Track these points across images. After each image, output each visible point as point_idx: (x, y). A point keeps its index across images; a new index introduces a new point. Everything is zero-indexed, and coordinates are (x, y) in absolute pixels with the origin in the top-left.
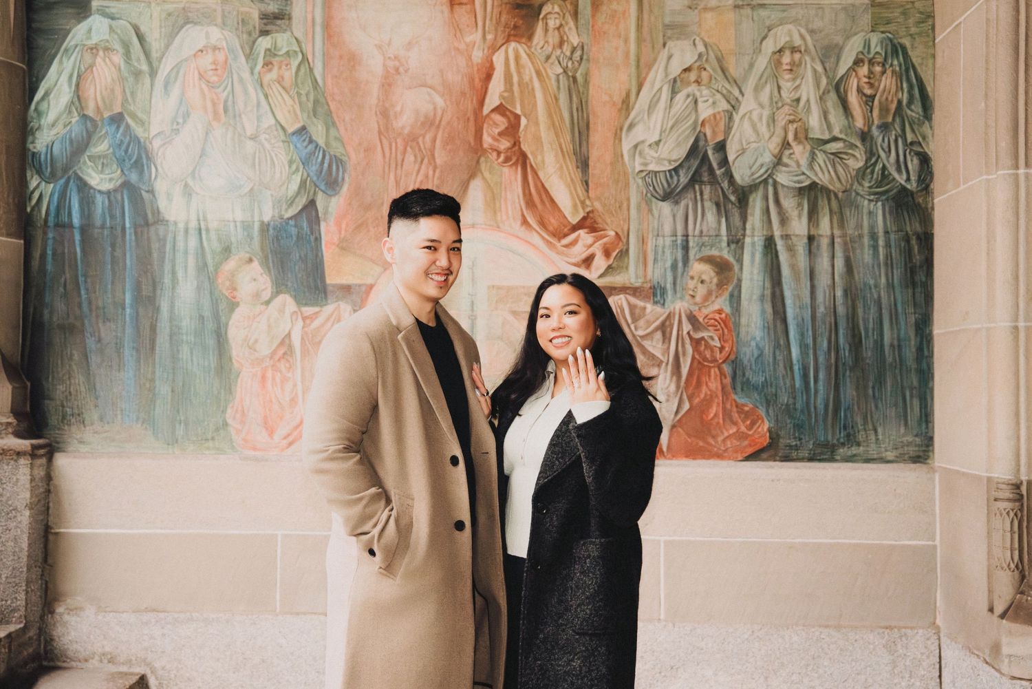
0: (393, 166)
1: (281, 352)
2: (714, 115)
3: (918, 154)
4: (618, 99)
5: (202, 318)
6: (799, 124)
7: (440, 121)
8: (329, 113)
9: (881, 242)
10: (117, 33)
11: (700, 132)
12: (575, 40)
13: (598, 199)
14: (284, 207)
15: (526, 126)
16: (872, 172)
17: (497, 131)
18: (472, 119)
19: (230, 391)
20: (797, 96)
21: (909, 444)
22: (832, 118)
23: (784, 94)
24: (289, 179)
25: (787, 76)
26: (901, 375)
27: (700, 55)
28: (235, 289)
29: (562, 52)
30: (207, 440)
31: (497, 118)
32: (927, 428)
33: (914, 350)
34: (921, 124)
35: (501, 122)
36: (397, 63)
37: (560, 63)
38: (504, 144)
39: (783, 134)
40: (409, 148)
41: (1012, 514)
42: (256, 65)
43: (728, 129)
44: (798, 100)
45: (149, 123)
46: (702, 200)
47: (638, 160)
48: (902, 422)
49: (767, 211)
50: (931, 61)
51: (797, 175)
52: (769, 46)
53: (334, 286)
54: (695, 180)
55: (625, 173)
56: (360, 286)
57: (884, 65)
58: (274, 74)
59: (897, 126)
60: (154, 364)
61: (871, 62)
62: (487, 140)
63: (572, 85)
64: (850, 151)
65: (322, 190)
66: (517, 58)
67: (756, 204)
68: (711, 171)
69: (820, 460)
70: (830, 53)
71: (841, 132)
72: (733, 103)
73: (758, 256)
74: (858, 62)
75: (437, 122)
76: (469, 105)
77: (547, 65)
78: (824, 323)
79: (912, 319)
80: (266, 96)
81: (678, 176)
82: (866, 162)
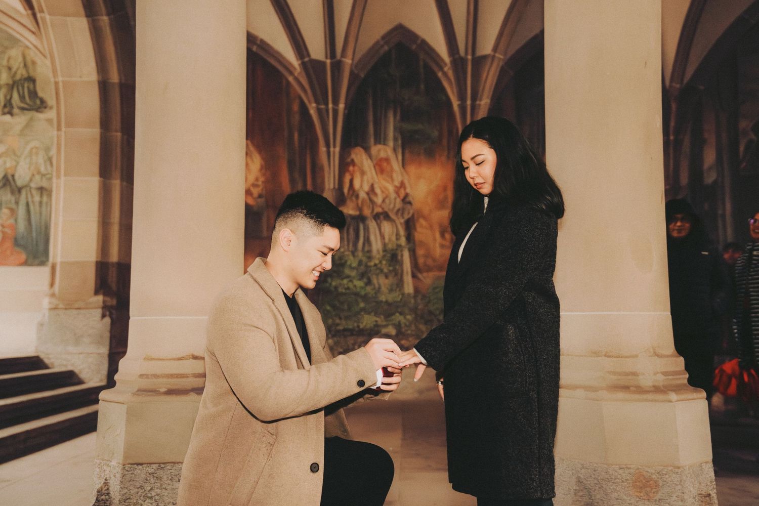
2: (12, 166)
11: (7, 171)
22: (48, 167)
25: (35, 155)
27: (7, 149)
39: (33, 172)
43: (15, 170)
46: (7, 191)
51: (37, 184)
52: (29, 147)
68: (10, 183)
71: (51, 172)
73: (24, 207)
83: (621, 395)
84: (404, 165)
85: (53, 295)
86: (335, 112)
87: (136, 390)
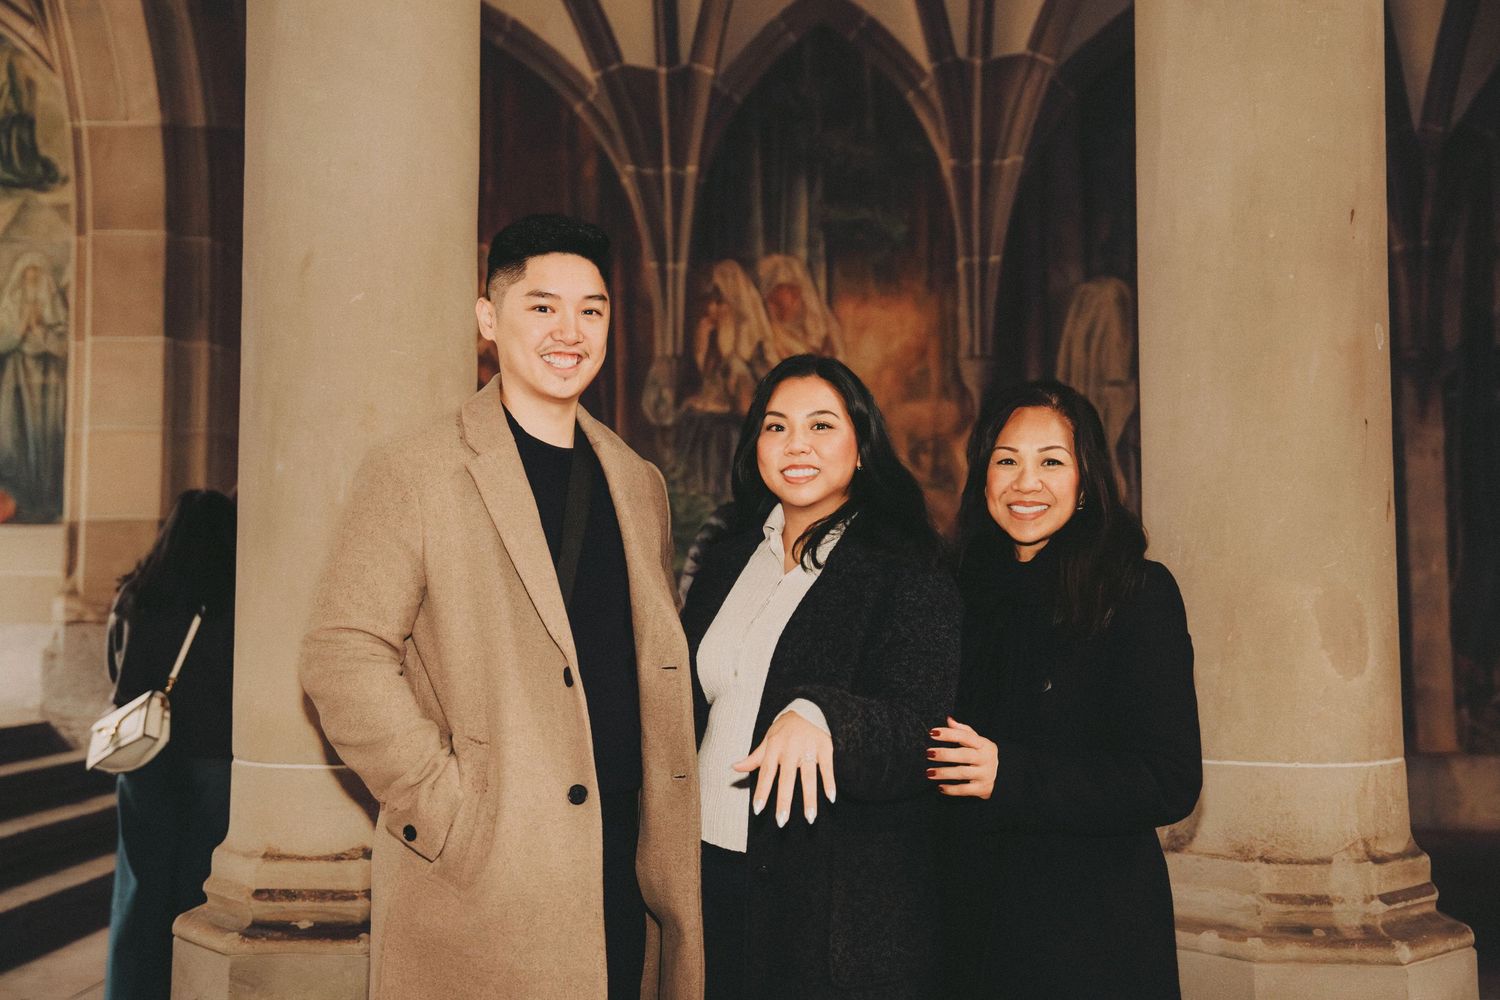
83: (1292, 950)
84: (831, 300)
85: (72, 593)
86: (678, 183)
87: (249, 923)
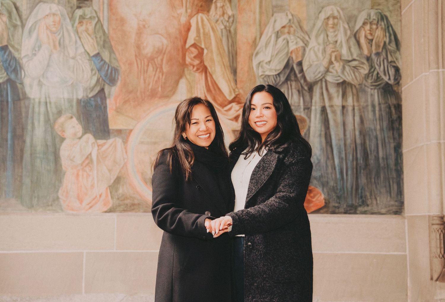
0: (142, 73)
1: (87, 162)
2: (297, 49)
3: (394, 67)
4: (251, 41)
5: (47, 145)
6: (337, 53)
7: (165, 51)
8: (111, 47)
9: (377, 109)
10: (5, 6)
11: (290, 56)
12: (230, 13)
13: (242, 88)
14: (89, 91)
15: (207, 54)
16: (372, 76)
17: (192, 56)
18: (181, 50)
19: (60, 181)
20: (336, 39)
21: (393, 206)
22: (353, 50)
23: (330, 38)
24: (91, 78)
25: (331, 30)
26: (388, 171)
27: (290, 20)
28: (64, 131)
29: (224, 18)
30: (48, 206)
31: (193, 49)
32: (401, 197)
33: (394, 160)
34: (395, 52)
35: (195, 51)
36: (144, 23)
37: (223, 23)
38: (196, 62)
39: (329, 58)
40: (150, 64)
41: (440, 231)
42: (74, 23)
43: (303, 55)
44: (336, 42)
45: (21, 50)
46: (291, 89)
47: (260, 70)
48: (389, 195)
49: (322, 94)
50: (399, 23)
51: (336, 77)
52: (323, 16)
53: (113, 130)
54: (288, 79)
55: (254, 76)
56: (126, 130)
57: (377, 25)
58: (83, 28)
59: (384, 54)
60: (22, 169)
61: (371, 23)
62: (188, 60)
63: (229, 34)
64: (362, 66)
65: (107, 83)
66: (202, 21)
67: (317, 90)
68: (295, 75)
69: (350, 213)
70: (351, 19)
71: (357, 56)
72: (305, 42)
73: (318, 116)
74: (365, 24)
75: (164, 51)
76: (179, 43)
77: (216, 25)
78: (350, 147)
79: (392, 145)
80: (80, 38)
81: (280, 77)
82: (370, 70)
